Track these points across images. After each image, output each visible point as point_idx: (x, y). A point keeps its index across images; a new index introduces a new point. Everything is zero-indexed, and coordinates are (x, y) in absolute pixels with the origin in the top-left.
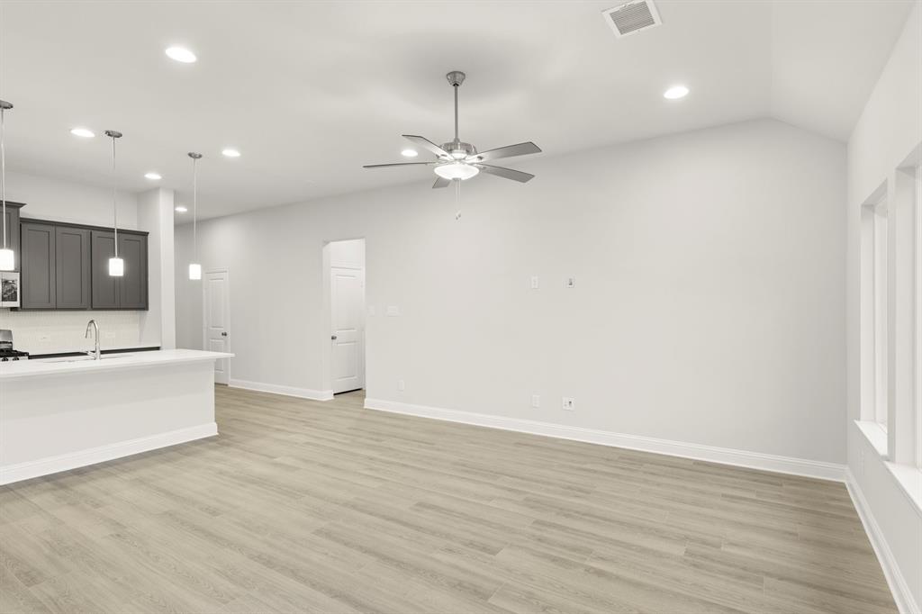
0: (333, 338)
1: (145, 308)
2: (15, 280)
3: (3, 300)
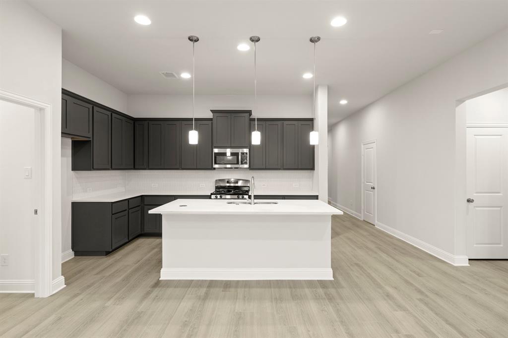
0: (469, 201)
1: (313, 169)
2: (247, 153)
3: (241, 164)
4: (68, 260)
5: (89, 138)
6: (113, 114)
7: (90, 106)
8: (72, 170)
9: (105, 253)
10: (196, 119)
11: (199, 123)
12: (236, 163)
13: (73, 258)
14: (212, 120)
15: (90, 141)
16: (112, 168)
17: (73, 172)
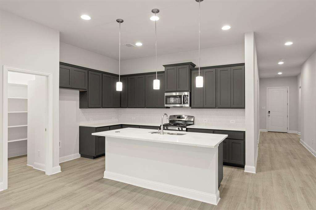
1: (244, 108)
2: (188, 96)
3: (184, 104)
4: (77, 158)
5: (86, 89)
6: (103, 74)
7: (86, 71)
8: (80, 108)
9: (93, 157)
10: (158, 73)
11: (160, 75)
12: (180, 103)
13: (79, 158)
14: (164, 73)
15: (86, 91)
16: (103, 107)
17: (80, 109)
